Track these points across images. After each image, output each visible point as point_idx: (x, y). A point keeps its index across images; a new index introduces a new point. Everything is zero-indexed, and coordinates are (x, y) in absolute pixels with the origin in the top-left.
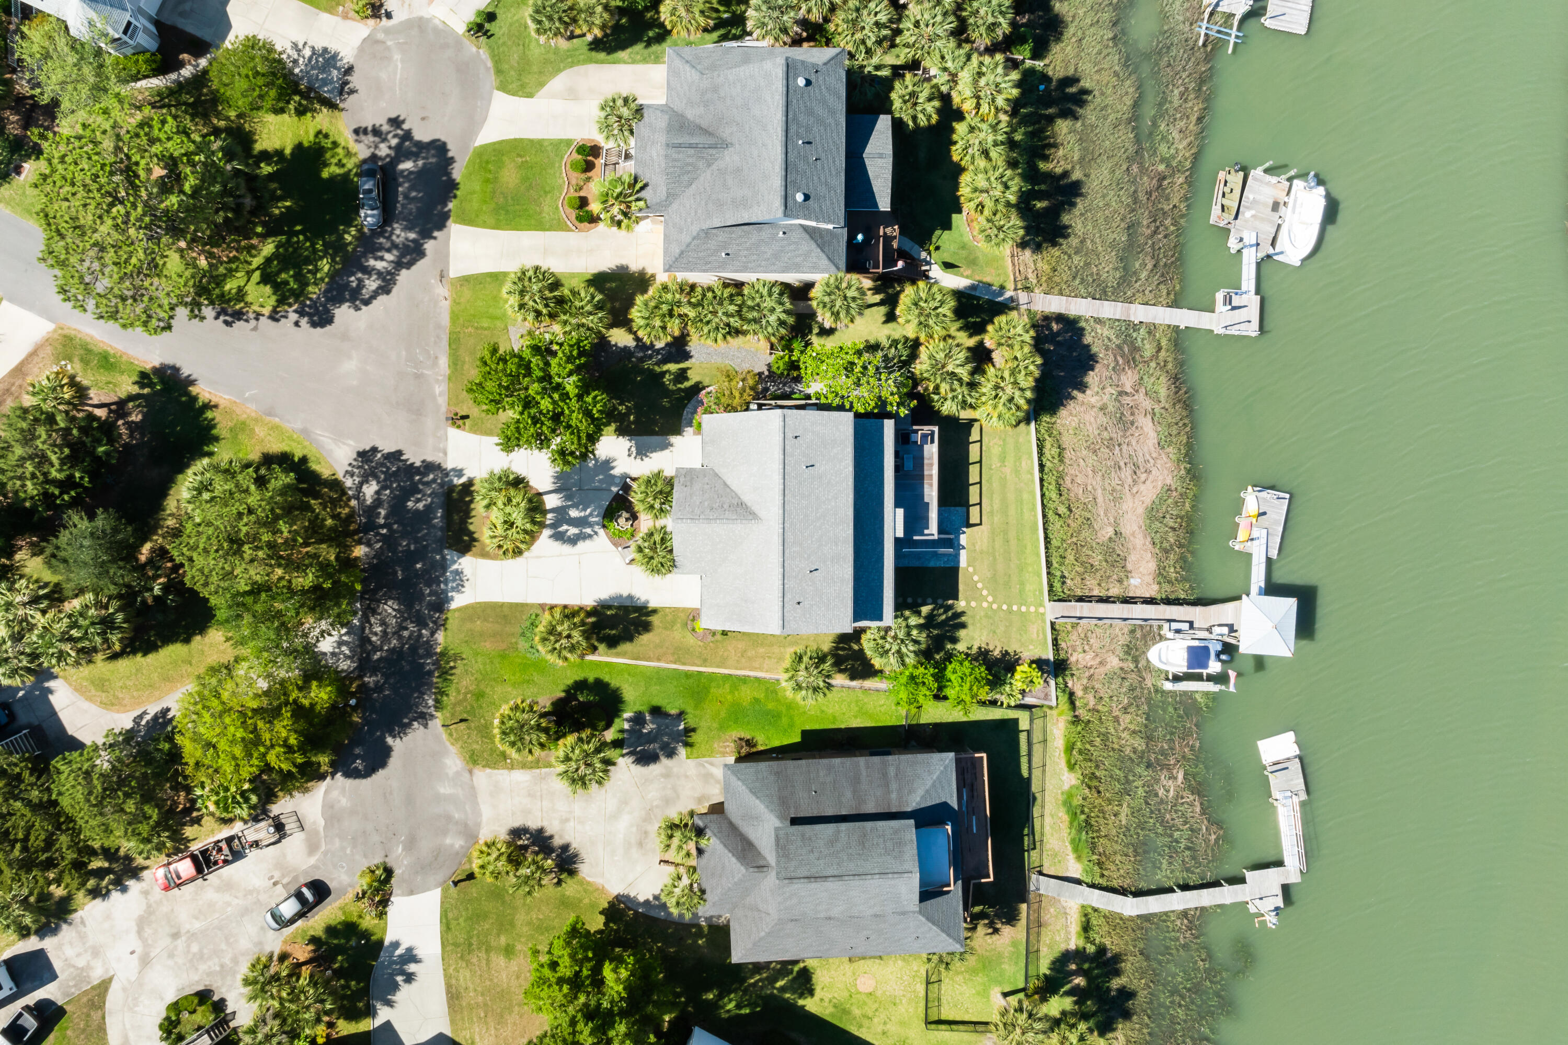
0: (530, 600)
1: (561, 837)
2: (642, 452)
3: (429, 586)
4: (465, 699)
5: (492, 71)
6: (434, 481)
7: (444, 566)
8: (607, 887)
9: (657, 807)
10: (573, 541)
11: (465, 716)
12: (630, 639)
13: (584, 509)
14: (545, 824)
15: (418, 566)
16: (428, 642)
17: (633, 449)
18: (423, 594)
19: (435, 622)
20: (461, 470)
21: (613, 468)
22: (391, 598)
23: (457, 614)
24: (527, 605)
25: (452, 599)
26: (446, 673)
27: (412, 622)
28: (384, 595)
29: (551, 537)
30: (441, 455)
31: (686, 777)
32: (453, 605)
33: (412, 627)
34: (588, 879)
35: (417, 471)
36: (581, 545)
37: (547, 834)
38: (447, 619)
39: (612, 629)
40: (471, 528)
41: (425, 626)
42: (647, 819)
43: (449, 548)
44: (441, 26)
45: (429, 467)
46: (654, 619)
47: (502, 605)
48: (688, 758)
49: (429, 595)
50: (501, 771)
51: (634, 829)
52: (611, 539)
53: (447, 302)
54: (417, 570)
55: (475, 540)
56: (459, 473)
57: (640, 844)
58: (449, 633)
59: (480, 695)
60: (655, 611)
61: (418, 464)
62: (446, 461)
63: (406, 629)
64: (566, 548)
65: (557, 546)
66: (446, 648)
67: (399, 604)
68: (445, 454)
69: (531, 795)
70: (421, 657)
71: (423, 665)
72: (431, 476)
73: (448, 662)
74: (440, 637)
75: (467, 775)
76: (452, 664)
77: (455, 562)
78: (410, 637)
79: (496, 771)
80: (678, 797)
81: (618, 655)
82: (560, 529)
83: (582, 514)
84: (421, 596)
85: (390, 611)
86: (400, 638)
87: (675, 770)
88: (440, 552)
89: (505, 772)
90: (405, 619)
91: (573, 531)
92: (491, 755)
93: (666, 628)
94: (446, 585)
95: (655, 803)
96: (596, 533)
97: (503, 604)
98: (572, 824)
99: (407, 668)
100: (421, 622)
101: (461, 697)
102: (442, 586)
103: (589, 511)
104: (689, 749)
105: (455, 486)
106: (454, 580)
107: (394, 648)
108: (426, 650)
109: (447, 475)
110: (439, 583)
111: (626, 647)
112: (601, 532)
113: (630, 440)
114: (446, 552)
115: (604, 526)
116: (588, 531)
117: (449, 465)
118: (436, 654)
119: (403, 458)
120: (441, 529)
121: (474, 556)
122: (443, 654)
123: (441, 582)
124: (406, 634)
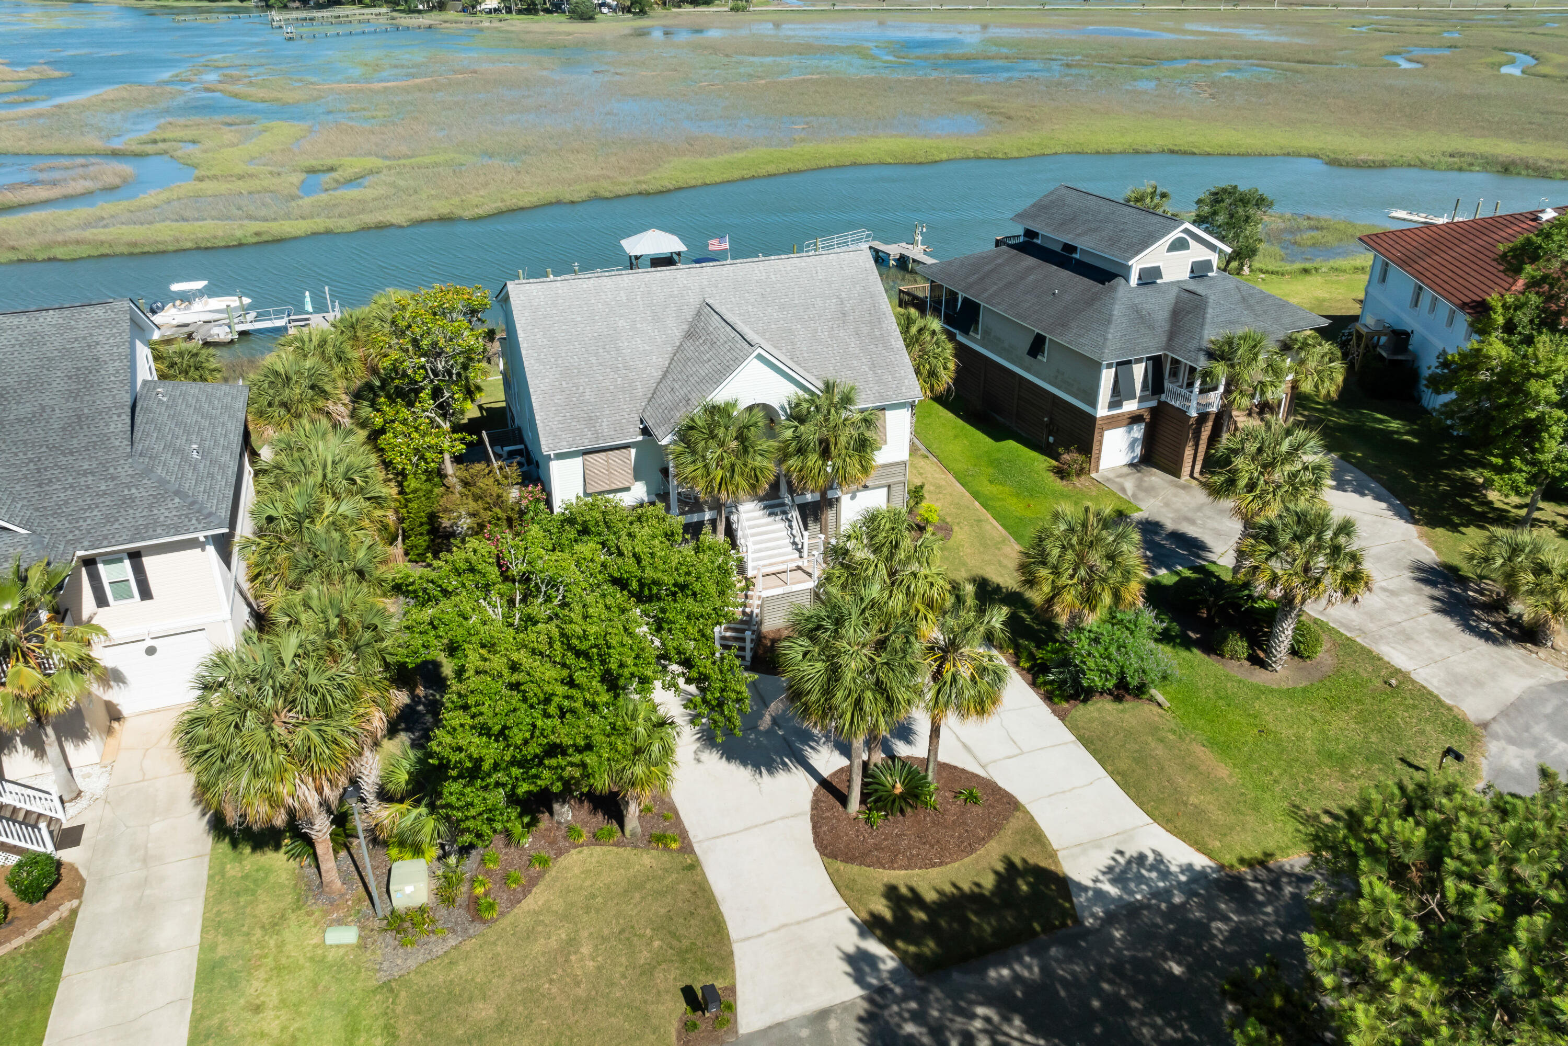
3: (1204, 927)
6: (918, 1017)
7: (1127, 913)
15: (1177, 970)
18: (1234, 932)
19: (1274, 885)
20: (850, 959)
24: (1080, 737)
29: (909, 742)
30: (833, 1024)
32: (1201, 862)
38: (1240, 862)
39: (1023, 619)
40: (988, 885)
41: (1300, 899)
43: (1076, 919)
47: (1118, 774)
49: (1223, 918)
54: (1189, 968)
56: (860, 961)
58: (1270, 845)
62: (844, 1006)
66: (1306, 843)
68: (823, 1015)
69: (1407, 637)
72: (910, 1028)
74: (1294, 860)
75: (1495, 727)
77: (1099, 893)
84: (1244, 935)
88: (1100, 933)
94: (1165, 892)
97: (1113, 774)
102: (1178, 900)
105: (903, 957)
106: (1140, 879)
109: (882, 990)
110: (1177, 909)
114: (1089, 922)
120: (1038, 951)
121: (1050, 854)
123: (1172, 907)
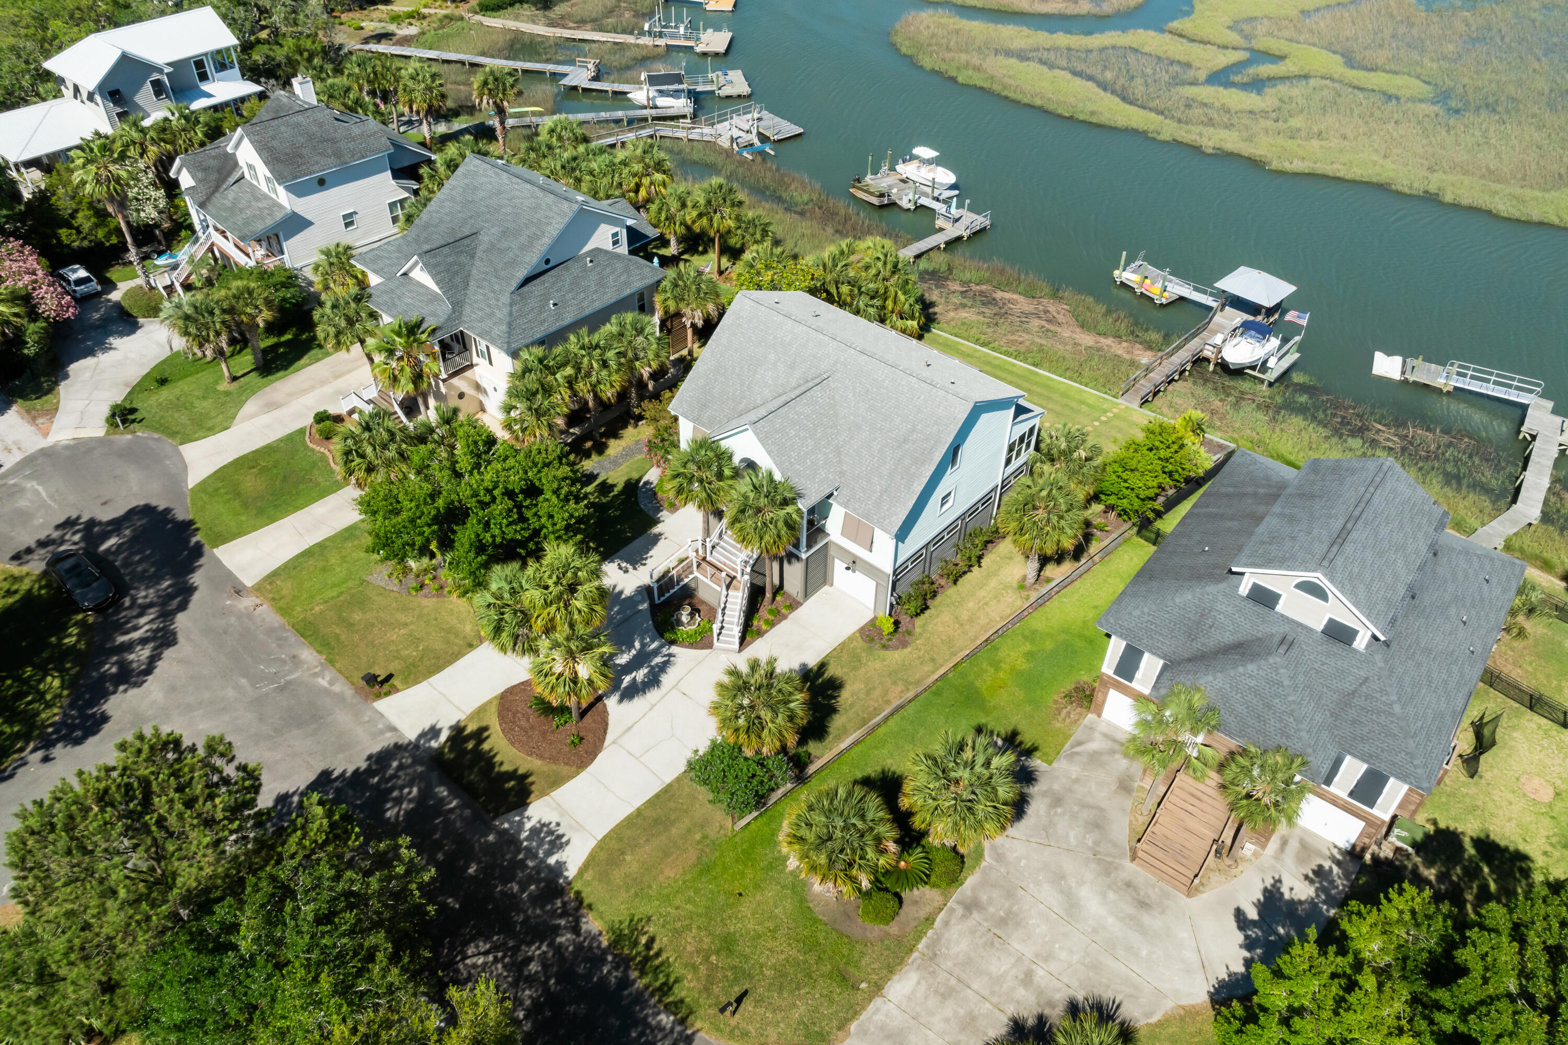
0: (668, 780)
1: (1052, 1005)
2: (636, 560)
3: (511, 880)
4: (713, 968)
5: (164, 438)
6: (403, 765)
7: (510, 840)
8: (1187, 1002)
9: (1097, 843)
10: (653, 681)
11: (737, 990)
12: (833, 710)
13: (631, 646)
14: (1011, 1010)
15: (472, 871)
16: (579, 947)
17: (624, 565)
18: (513, 896)
19: (564, 914)
20: (434, 728)
21: (621, 592)
22: (466, 944)
23: (588, 876)
24: (670, 785)
25: (561, 865)
26: (647, 959)
27: (529, 944)
28: (452, 948)
30: (389, 735)
31: (1076, 781)
32: (571, 872)
33: (534, 950)
34: (1154, 1020)
35: (369, 772)
36: (667, 679)
37: (1031, 1022)
38: (578, 893)
40: (506, 768)
41: (556, 930)
42: (1108, 869)
43: (496, 816)
44: (72, 443)
45: (381, 759)
46: (833, 671)
47: (639, 812)
48: (1050, 763)
49: (523, 889)
50: (871, 1007)
51: (1111, 895)
52: (692, 646)
53: (265, 606)
54: (473, 878)
55: (526, 776)
56: (434, 732)
57: (1143, 905)
58: (599, 908)
59: (727, 944)
60: (822, 666)
61: (364, 765)
62: (402, 736)
63: (530, 959)
64: (653, 695)
65: (639, 703)
66: (612, 930)
67: (487, 939)
68: (394, 729)
69: (946, 995)
70: (589, 976)
71: (603, 980)
72: (395, 764)
73: (636, 943)
74: (592, 924)
76: (644, 940)
77: (521, 824)
78: (545, 966)
79: (864, 1016)
80: (1101, 809)
81: (839, 738)
82: (624, 684)
83: (634, 652)
84: (513, 901)
85: (481, 961)
86: (531, 980)
87: (1056, 787)
88: (490, 829)
89: (878, 1002)
90: (516, 949)
91: (640, 675)
92: (831, 1001)
93: (855, 669)
94: (535, 856)
95: (1090, 842)
96: (670, 655)
97: (638, 810)
98: (1041, 972)
99: (582, 1009)
100: (545, 932)
101: (703, 970)
102: (530, 864)
103: (637, 644)
104: (1037, 754)
105: (440, 748)
106: (541, 842)
107: (535, 1002)
108: (587, 960)
109: (416, 747)
110: (522, 864)
111: (837, 723)
112: (674, 649)
113: (613, 561)
114: (496, 823)
115: (672, 642)
116: (658, 660)
117: (410, 734)
118: (605, 952)
119: (336, 774)
120: (464, 806)
121: (543, 794)
122: (614, 944)
123: (523, 861)
124: (534, 967)
